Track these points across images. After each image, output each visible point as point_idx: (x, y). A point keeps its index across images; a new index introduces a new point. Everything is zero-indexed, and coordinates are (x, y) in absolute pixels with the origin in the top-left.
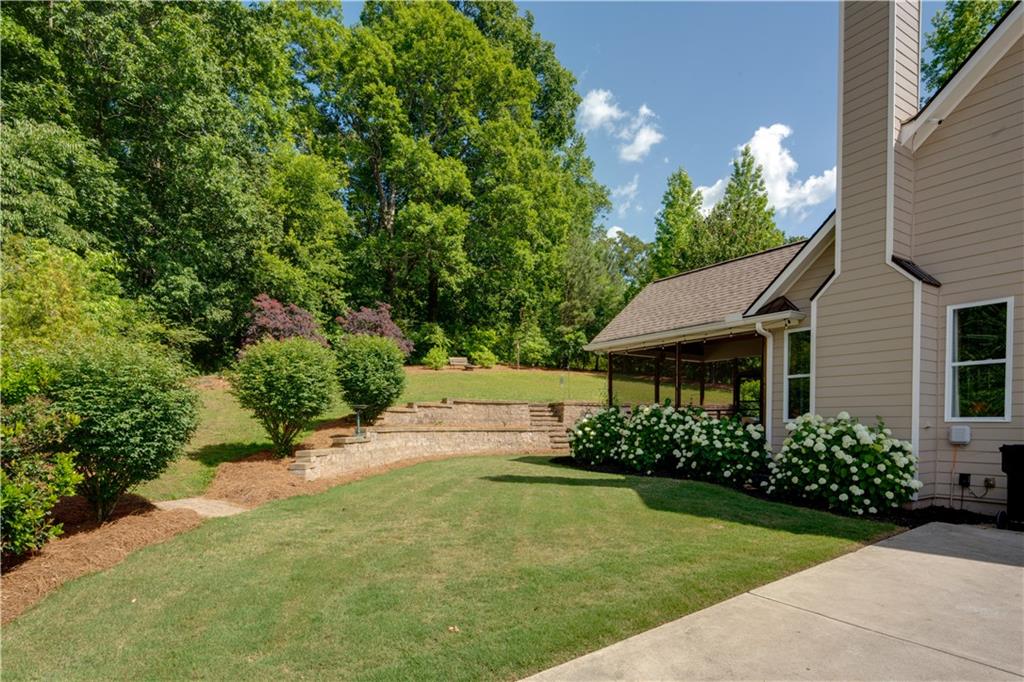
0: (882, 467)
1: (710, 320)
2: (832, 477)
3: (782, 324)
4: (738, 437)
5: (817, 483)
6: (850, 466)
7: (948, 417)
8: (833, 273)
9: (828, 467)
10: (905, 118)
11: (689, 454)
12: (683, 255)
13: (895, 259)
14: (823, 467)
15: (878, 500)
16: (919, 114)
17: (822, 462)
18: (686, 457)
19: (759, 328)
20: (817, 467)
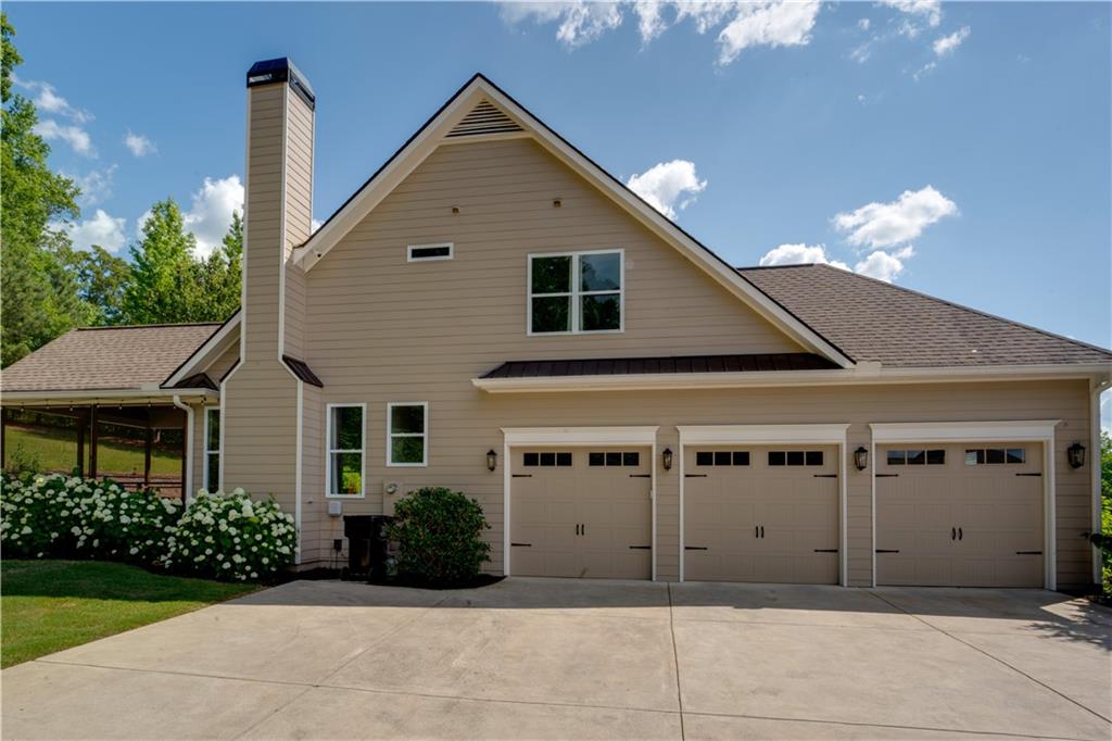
0: (259, 537)
1: (127, 385)
2: (218, 548)
3: (199, 401)
4: (150, 511)
5: (204, 554)
6: (234, 537)
7: (328, 494)
8: (239, 361)
9: (214, 539)
10: (298, 242)
11: (90, 532)
12: (160, 302)
13: (285, 359)
14: (209, 539)
15: (258, 566)
16: (308, 241)
17: (208, 534)
18: (86, 534)
19: (177, 401)
20: (204, 539)
